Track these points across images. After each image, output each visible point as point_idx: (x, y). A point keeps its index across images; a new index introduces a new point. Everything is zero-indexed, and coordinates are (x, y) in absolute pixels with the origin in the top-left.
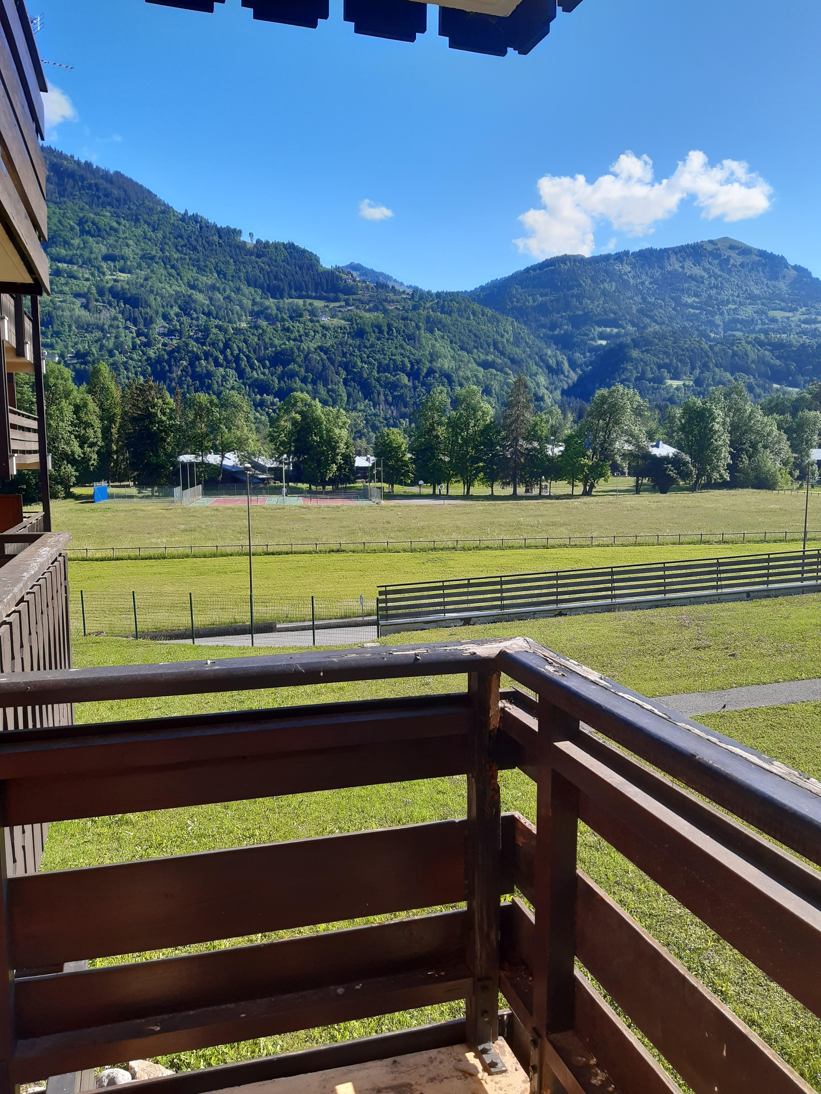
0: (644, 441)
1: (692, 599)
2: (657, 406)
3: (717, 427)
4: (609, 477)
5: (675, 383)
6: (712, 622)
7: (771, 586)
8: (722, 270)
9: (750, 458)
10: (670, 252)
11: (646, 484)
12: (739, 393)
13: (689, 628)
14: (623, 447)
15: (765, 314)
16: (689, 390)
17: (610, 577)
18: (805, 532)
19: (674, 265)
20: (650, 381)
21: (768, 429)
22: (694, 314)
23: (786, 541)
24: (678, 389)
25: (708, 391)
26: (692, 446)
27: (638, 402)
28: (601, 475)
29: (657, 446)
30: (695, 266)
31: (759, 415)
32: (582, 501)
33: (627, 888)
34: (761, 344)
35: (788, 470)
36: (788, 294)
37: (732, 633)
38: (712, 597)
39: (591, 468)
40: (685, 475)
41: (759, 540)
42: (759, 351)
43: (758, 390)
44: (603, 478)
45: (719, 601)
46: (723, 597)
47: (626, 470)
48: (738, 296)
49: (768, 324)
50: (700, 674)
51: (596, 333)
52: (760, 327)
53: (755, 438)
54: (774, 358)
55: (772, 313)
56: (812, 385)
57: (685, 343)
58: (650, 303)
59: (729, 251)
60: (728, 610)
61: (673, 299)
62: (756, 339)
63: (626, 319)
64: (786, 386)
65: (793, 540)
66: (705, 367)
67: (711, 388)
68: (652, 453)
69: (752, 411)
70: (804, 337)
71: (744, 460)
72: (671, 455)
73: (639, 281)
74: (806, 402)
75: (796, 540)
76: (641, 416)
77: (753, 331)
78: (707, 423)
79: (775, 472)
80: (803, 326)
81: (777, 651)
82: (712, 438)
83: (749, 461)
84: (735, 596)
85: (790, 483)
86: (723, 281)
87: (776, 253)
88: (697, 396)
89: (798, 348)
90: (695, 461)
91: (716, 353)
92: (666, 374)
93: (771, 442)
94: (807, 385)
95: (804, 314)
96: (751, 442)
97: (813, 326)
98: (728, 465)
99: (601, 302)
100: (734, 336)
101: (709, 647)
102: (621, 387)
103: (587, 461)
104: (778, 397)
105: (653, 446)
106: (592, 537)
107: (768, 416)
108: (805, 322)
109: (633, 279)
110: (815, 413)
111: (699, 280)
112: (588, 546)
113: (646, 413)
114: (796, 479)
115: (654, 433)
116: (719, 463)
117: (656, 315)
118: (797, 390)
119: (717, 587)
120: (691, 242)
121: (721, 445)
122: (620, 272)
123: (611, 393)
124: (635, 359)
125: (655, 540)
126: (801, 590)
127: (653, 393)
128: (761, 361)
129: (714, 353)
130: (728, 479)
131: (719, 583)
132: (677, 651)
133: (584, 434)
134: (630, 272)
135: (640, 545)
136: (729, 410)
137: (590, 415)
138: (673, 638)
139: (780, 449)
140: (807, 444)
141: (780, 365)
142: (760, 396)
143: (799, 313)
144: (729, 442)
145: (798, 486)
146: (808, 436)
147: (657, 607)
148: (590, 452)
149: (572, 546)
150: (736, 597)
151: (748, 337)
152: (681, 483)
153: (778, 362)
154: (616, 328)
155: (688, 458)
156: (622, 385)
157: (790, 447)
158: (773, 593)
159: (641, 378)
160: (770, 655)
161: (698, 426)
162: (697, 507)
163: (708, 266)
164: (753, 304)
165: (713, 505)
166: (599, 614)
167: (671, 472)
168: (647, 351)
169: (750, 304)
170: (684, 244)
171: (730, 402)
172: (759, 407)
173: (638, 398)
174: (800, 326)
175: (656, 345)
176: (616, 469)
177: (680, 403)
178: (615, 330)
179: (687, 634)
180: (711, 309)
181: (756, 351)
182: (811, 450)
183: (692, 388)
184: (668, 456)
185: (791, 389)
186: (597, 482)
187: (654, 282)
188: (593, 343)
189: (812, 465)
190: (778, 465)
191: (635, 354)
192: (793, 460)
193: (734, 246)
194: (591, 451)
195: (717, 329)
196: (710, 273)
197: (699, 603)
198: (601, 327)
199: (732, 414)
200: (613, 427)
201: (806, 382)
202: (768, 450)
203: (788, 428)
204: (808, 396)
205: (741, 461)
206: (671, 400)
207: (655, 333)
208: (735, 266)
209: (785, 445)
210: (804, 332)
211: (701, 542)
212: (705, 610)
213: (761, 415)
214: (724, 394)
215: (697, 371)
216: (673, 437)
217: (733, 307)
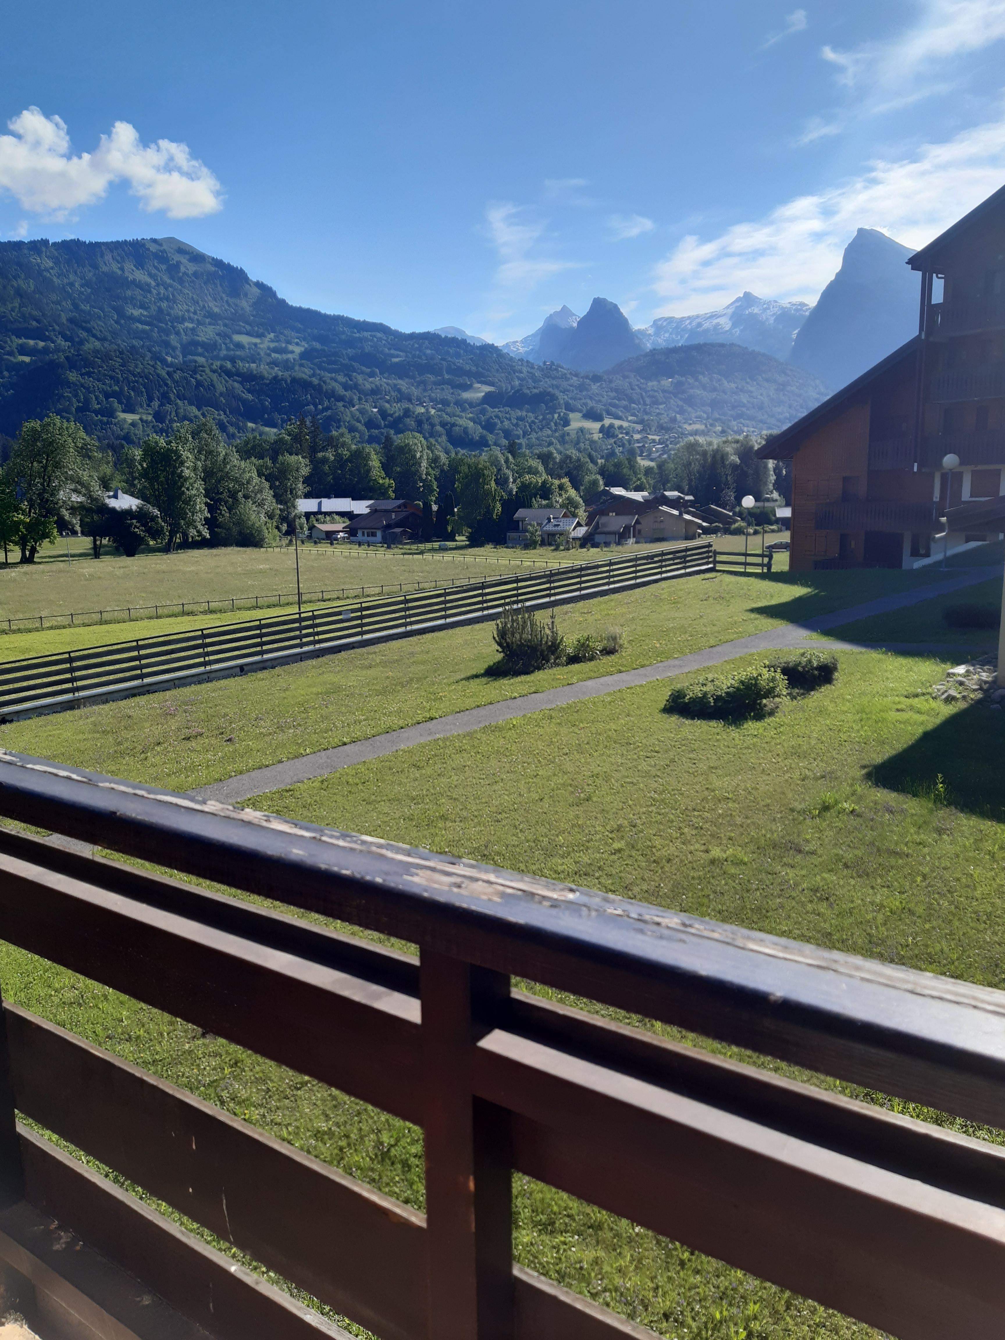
0: (97, 491)
1: (176, 682)
2: (111, 447)
3: (187, 473)
4: (55, 537)
5: (130, 417)
6: (202, 706)
7: (265, 656)
8: (172, 278)
9: (230, 509)
10: (103, 248)
11: (105, 546)
12: (209, 432)
13: (175, 715)
14: (70, 498)
15: (230, 338)
16: (148, 427)
17: (68, 665)
18: (299, 594)
19: (110, 265)
20: (97, 412)
21: (247, 475)
22: (144, 331)
23: (281, 606)
24: (133, 424)
25: (171, 427)
26: (159, 496)
27: (83, 439)
28: (46, 535)
29: (115, 496)
30: (138, 269)
31: (235, 459)
32: (22, 570)
33: (122, 1040)
34: (229, 374)
35: (275, 524)
36: (253, 316)
37: (226, 715)
38: (201, 677)
39: (28, 526)
40: (155, 533)
41: (250, 606)
42: (227, 381)
43: (231, 430)
44: (48, 540)
45: (209, 680)
46: (213, 675)
47: (78, 528)
48: (195, 313)
49: (233, 350)
50: (192, 768)
51: (14, 345)
52: (225, 352)
53: (234, 486)
54: (246, 392)
55: (237, 338)
56: (290, 425)
57: (136, 366)
58: (82, 311)
59: (178, 255)
60: (220, 689)
61: (114, 309)
62: (221, 367)
63: (54, 330)
64: (262, 425)
65: (288, 604)
66: (165, 398)
67: (175, 425)
68: (110, 506)
69: (226, 454)
70: (276, 368)
71: (223, 512)
72: (134, 508)
73: (65, 281)
74: (286, 444)
75: (291, 604)
76: (90, 458)
77: (217, 358)
78: (175, 467)
79: (260, 527)
80: (273, 355)
81: (278, 728)
82: (182, 485)
83: (230, 514)
84: (227, 672)
85: (278, 538)
86: (175, 293)
87: (234, 264)
88: (159, 434)
89: (270, 381)
90: (165, 515)
91: (177, 382)
92: (116, 405)
93: (252, 491)
94: (285, 425)
95: (272, 341)
96: (229, 491)
97: (285, 357)
98: (206, 519)
99: (17, 305)
100: (196, 362)
101: (201, 735)
102: (57, 420)
103: (23, 517)
104: (255, 438)
105: (109, 497)
106: (41, 618)
107: (245, 460)
108: (275, 350)
109: (58, 278)
110: (296, 457)
111: (145, 288)
112: (37, 630)
113: (96, 454)
114: (285, 534)
115: (109, 480)
116: (195, 517)
117: (94, 328)
118: (275, 430)
119: (205, 664)
120: (129, 238)
121: (195, 495)
122: (39, 266)
123: (43, 426)
124: (72, 383)
125: (125, 615)
126: (299, 657)
127: (102, 429)
128: (230, 394)
129: (174, 381)
130: (208, 536)
131: (207, 659)
132: (163, 745)
133: (14, 480)
134: (52, 268)
135: (107, 622)
136: (200, 452)
137: (19, 456)
138: (157, 730)
139: (263, 499)
140: (291, 493)
141: (253, 400)
142: (233, 436)
143: (267, 339)
144: (203, 492)
145: (287, 542)
146: (291, 485)
147: (134, 695)
148: (25, 505)
149: (14, 632)
150: (228, 674)
151: (212, 364)
152: (151, 543)
153: (250, 397)
154: (42, 341)
155: (156, 512)
156: (59, 417)
157: (274, 496)
158: (269, 664)
159: (84, 408)
160: (270, 734)
161: (163, 471)
162: (174, 572)
163: (154, 271)
164: (214, 325)
165: (193, 568)
166: (58, 715)
167: (136, 530)
168: (89, 374)
169: (210, 324)
170: (121, 239)
171: (199, 443)
172: (234, 449)
173: (82, 434)
174: (269, 355)
175: (99, 367)
176: (64, 527)
177: (139, 443)
178: (41, 344)
179: (173, 724)
180: (164, 325)
181: (223, 381)
182: (297, 500)
183: (152, 424)
184: (131, 509)
185: (267, 429)
186: (40, 544)
187: (87, 284)
188: (12, 359)
189: (300, 518)
190: (263, 518)
191: (73, 376)
192: (279, 512)
193: (183, 250)
194: (26, 503)
195: (174, 351)
196: (157, 280)
197: (185, 685)
198: (21, 339)
199: (203, 457)
200: (54, 471)
201: (284, 421)
202: (250, 500)
203: (269, 474)
204: (287, 438)
205: (221, 513)
206: (127, 438)
207: (96, 351)
208: (188, 275)
209: (268, 495)
210: (274, 363)
211: (184, 613)
212: (193, 692)
213: (237, 459)
214: (192, 432)
215: (156, 404)
216: (134, 486)
217: (191, 325)
